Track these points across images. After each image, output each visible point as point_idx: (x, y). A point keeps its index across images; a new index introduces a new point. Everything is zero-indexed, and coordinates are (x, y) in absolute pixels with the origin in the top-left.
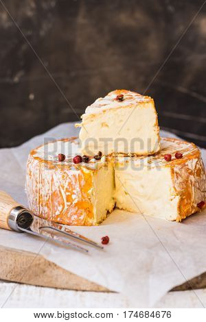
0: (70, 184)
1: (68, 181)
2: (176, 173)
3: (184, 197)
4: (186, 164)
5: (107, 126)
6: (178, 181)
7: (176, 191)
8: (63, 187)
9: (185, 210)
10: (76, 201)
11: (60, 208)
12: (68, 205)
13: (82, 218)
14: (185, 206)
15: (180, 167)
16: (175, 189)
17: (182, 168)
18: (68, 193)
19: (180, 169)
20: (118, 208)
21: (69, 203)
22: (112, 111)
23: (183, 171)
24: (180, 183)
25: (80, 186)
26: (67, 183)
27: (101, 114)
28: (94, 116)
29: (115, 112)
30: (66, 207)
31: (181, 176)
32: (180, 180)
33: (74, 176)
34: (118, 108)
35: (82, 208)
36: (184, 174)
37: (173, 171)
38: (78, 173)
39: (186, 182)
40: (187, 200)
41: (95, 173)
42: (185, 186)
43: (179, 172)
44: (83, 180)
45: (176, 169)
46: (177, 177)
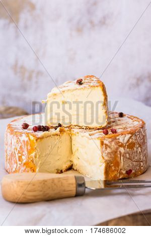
0: (21, 147)
1: (20, 145)
2: (106, 145)
3: (112, 165)
4: (118, 138)
6: (106, 152)
7: (104, 159)
8: (17, 149)
9: (113, 176)
10: (24, 161)
11: (15, 166)
12: (20, 164)
14: (112, 171)
15: (110, 140)
16: (103, 157)
17: (112, 141)
18: (19, 155)
19: (110, 142)
21: (20, 163)
22: (69, 91)
23: (113, 143)
24: (108, 153)
25: (27, 150)
26: (19, 147)
27: (61, 93)
28: (55, 95)
29: (72, 93)
30: (18, 166)
31: (110, 147)
32: (109, 150)
33: (24, 141)
34: (74, 90)
35: (29, 167)
36: (114, 146)
37: (102, 143)
38: (26, 139)
39: (115, 152)
40: (115, 167)
41: (38, 140)
42: (113, 156)
43: (109, 144)
44: (29, 145)
45: (106, 142)
46: (106, 148)
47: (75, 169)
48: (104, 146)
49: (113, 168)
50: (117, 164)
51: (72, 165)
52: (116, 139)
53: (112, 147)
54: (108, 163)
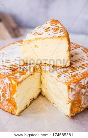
0: (4, 88)
1: (4, 85)
2: (72, 89)
3: (76, 103)
5: (38, 47)
6: (72, 94)
7: (70, 100)
8: (1, 88)
9: (76, 110)
10: (7, 98)
12: (3, 99)
13: (10, 108)
14: (76, 107)
15: (75, 84)
16: (69, 98)
17: (76, 85)
18: (3, 93)
19: (75, 86)
20: (42, 95)
22: (41, 39)
23: (77, 87)
24: (74, 95)
27: (34, 40)
28: (30, 41)
29: (43, 41)
31: (74, 90)
32: (74, 92)
33: (7, 83)
34: (45, 38)
35: (10, 103)
36: (77, 89)
37: (69, 88)
38: (9, 82)
39: (78, 93)
40: (78, 104)
41: (19, 84)
42: (76, 96)
43: (74, 88)
44: (11, 87)
45: (72, 86)
46: (72, 91)
47: (43, 95)
48: (70, 89)
49: (76, 105)
50: (79, 101)
51: (41, 92)
52: (79, 83)
53: (76, 89)
54: (73, 102)
